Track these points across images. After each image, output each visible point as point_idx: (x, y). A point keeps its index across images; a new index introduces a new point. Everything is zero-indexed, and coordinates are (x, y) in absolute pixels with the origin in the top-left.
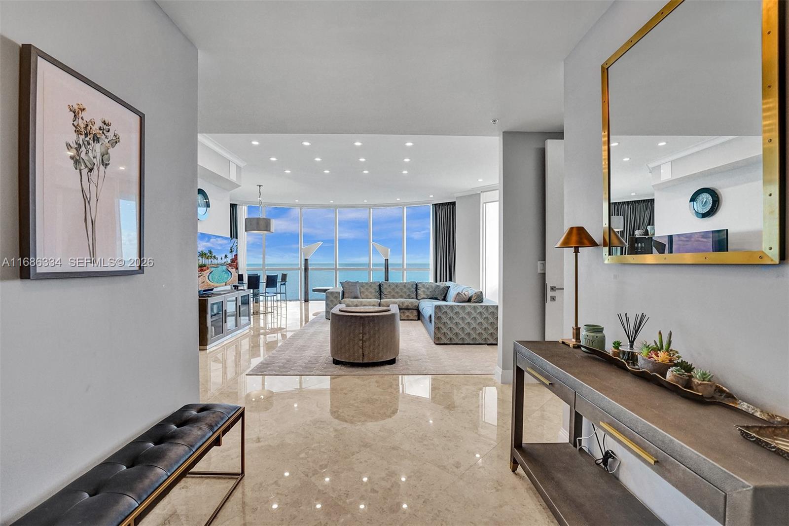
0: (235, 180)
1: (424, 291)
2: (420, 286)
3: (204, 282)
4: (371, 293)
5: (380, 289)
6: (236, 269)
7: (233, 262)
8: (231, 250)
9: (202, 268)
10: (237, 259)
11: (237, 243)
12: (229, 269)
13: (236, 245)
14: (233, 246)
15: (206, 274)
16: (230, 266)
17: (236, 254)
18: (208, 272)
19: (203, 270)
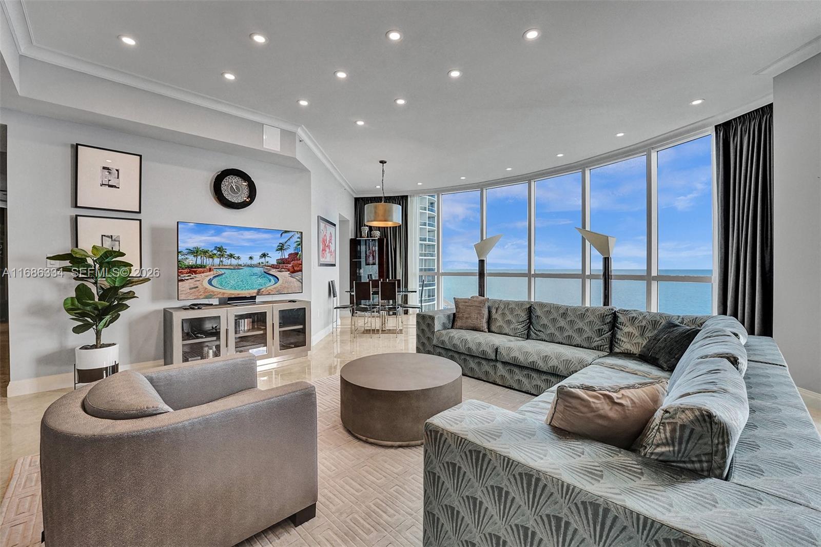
0: (279, 150)
1: (630, 335)
2: (622, 318)
3: (197, 287)
4: (509, 322)
5: (530, 318)
6: (293, 272)
7: (284, 263)
8: (281, 248)
9: (193, 270)
10: (298, 260)
11: (298, 238)
12: (271, 272)
13: (297, 241)
14: (285, 243)
15: (203, 279)
16: (273, 268)
17: (293, 252)
18: (211, 275)
19: (195, 272)
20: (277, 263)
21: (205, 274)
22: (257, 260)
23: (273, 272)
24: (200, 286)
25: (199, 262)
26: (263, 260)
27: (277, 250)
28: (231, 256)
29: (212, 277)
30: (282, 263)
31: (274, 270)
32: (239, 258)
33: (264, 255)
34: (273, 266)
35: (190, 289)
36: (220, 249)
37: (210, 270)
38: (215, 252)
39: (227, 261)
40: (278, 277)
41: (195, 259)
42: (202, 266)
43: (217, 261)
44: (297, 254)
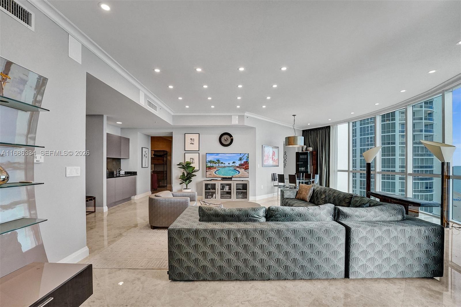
0: (238, 123)
6: (246, 169)
7: (242, 166)
8: (240, 159)
9: (210, 168)
10: (247, 164)
11: (248, 155)
12: (237, 169)
13: (247, 157)
14: (242, 157)
15: (213, 171)
16: (238, 167)
17: (245, 161)
18: (215, 170)
19: (211, 169)
20: (239, 165)
21: (213, 170)
22: (231, 164)
23: (238, 169)
24: (212, 174)
25: (212, 165)
26: (233, 164)
27: (239, 160)
28: (222, 163)
29: (216, 171)
30: (241, 166)
31: (238, 168)
32: (225, 164)
33: (234, 163)
34: (237, 167)
35: (209, 175)
36: (218, 161)
37: (215, 168)
38: (217, 162)
39: (220, 165)
40: (240, 172)
41: (210, 164)
42: (212, 167)
43: (217, 165)
44: (247, 162)
